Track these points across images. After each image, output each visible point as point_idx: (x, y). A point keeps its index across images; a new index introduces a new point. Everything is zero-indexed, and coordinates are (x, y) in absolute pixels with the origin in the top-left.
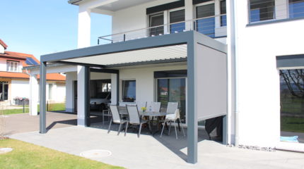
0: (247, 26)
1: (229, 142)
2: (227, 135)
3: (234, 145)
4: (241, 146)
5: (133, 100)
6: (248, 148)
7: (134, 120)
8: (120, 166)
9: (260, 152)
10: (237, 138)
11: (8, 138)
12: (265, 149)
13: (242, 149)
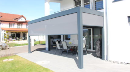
0: (113, 2)
1: (105, 59)
2: (104, 55)
3: (107, 60)
4: (110, 61)
5: (69, 39)
6: (113, 62)
7: (65, 48)
8: (48, 68)
9: (119, 64)
10: (108, 57)
11: (15, 55)
12: (122, 63)
13: (111, 63)
